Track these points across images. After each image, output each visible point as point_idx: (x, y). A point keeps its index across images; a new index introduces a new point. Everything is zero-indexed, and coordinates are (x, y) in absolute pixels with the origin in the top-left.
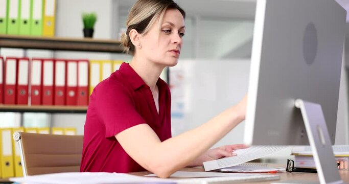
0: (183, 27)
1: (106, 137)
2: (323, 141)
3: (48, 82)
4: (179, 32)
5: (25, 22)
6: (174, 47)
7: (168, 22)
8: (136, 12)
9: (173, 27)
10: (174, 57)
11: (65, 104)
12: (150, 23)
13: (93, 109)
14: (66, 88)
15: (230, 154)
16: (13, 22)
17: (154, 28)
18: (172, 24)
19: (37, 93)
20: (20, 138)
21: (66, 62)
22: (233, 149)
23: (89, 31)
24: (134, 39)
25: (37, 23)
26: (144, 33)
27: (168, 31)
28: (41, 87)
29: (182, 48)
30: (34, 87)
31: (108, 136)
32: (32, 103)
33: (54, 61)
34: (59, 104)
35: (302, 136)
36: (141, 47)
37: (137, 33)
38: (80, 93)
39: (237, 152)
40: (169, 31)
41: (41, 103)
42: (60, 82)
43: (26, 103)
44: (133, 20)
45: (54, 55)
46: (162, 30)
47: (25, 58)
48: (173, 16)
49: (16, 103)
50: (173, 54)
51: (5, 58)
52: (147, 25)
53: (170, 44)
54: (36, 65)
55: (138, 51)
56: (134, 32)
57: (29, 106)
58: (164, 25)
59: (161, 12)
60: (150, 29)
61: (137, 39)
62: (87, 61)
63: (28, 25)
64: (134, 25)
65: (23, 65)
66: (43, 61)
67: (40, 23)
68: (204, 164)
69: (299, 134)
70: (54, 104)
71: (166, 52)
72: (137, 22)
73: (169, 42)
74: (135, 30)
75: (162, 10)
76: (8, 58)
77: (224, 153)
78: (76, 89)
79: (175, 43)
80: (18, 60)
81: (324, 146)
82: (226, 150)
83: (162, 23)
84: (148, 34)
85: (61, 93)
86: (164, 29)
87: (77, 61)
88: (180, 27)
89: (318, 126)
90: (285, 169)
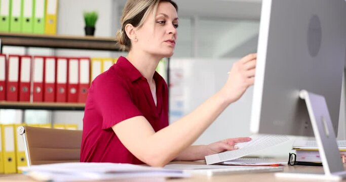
0: (176, 19)
1: (102, 128)
2: (328, 132)
3: (50, 79)
4: (173, 23)
5: (28, 20)
6: (170, 37)
7: (162, 14)
8: (130, 7)
9: (166, 18)
10: (170, 47)
11: (67, 101)
12: (144, 16)
13: (91, 102)
14: (67, 86)
15: (232, 148)
16: (16, 20)
17: (149, 21)
18: (165, 16)
19: (39, 90)
20: (24, 132)
21: (68, 59)
22: (235, 142)
23: (90, 29)
24: (130, 33)
25: (39, 21)
26: (139, 26)
27: (162, 22)
28: (43, 85)
29: (177, 38)
30: (36, 85)
31: (104, 128)
32: (34, 100)
33: (56, 59)
34: (61, 101)
35: (306, 128)
36: (138, 40)
37: (132, 27)
38: (81, 90)
39: (239, 145)
40: (164, 22)
41: (43, 100)
42: (62, 80)
43: (28, 100)
44: (128, 15)
45: (55, 53)
46: (157, 22)
47: (27, 56)
48: (166, 8)
49: (18, 100)
50: (169, 44)
51: (7, 56)
52: (141, 18)
53: (165, 35)
54: (39, 63)
55: (134, 45)
56: (129, 27)
57: (31, 103)
58: (158, 16)
59: (155, 4)
60: (145, 22)
61: (132, 33)
62: (89, 59)
63: (30, 23)
64: (129, 20)
65: (26, 62)
66: (45, 58)
67: (42, 21)
68: (206, 157)
69: (303, 125)
70: (55, 101)
71: (162, 43)
72: (132, 16)
73: (165, 33)
74: (130, 25)
75: (156, 2)
76: (10, 56)
77: (226, 147)
78: (77, 86)
79: (170, 33)
80: (20, 58)
81: (328, 137)
82: (227, 144)
83: (156, 15)
84: (143, 26)
85: (62, 90)
86: (159, 21)
87: (79, 59)
88: (173, 18)
89: (322, 117)
90: (287, 163)
